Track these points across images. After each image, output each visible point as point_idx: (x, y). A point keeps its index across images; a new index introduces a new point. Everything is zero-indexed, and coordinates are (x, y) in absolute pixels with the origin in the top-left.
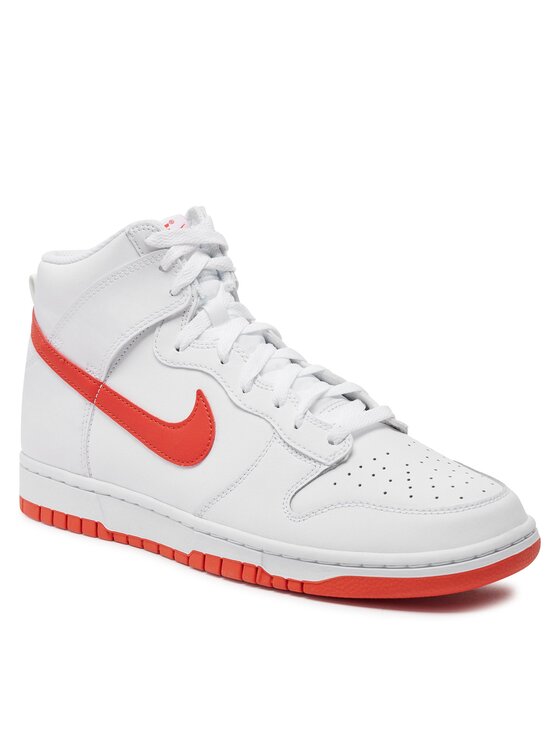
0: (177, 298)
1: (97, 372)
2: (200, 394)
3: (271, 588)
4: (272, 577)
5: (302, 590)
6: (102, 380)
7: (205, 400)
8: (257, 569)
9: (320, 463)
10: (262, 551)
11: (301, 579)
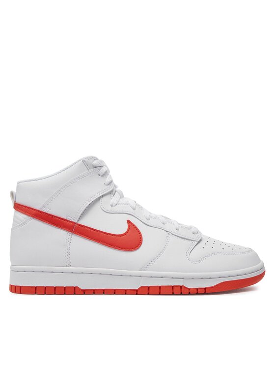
0: (108, 186)
1: (73, 218)
2: (129, 222)
3: (189, 294)
4: (189, 289)
5: (205, 291)
6: (76, 222)
7: (132, 224)
8: (181, 287)
9: (194, 241)
10: (183, 278)
11: (204, 287)
